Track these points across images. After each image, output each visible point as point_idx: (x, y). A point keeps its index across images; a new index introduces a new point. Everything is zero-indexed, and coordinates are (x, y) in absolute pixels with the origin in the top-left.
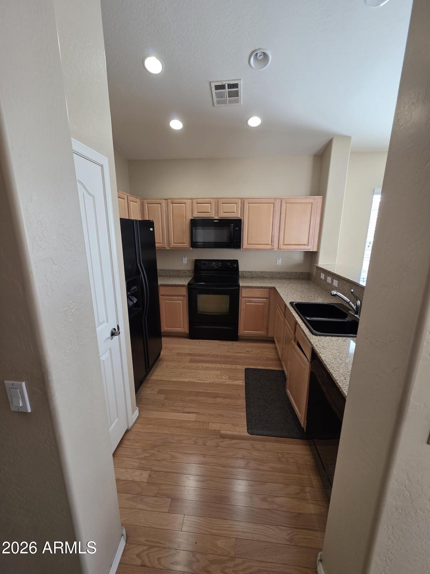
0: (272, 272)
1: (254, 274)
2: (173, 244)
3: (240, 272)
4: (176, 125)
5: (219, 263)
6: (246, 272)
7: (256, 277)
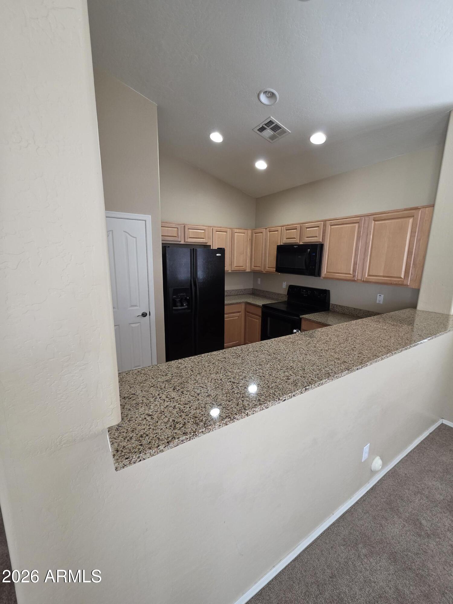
0: (368, 311)
1: (345, 310)
2: (267, 268)
3: (331, 305)
4: (261, 165)
5: (309, 292)
6: (337, 305)
7: (348, 315)
